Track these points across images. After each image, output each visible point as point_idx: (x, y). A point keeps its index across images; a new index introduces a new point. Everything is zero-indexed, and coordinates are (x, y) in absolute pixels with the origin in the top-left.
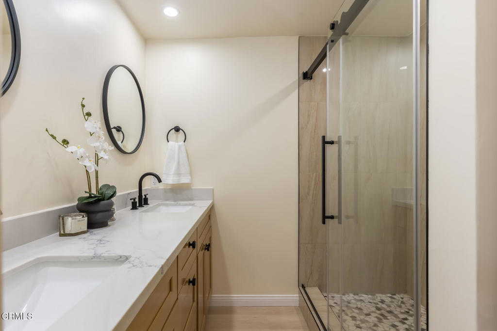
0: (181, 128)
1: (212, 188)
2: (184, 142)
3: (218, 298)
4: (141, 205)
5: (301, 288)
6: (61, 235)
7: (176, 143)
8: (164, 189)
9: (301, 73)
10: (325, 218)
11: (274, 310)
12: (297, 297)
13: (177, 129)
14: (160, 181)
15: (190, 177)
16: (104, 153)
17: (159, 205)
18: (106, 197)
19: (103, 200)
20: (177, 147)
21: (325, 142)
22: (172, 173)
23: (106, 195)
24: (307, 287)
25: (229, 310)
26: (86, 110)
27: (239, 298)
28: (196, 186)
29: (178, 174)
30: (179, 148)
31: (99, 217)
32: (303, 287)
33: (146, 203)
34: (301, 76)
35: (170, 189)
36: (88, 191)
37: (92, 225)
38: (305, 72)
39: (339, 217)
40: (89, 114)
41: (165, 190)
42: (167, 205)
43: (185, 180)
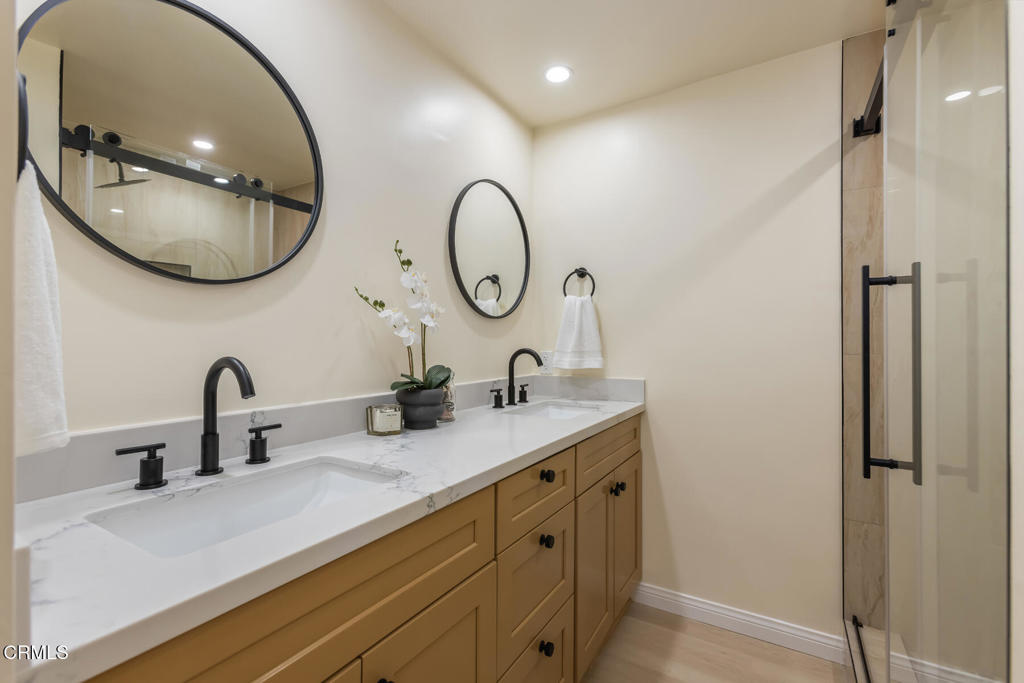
0: (588, 271)
1: (643, 379)
2: (592, 294)
3: (651, 591)
4: (511, 402)
5: (849, 624)
6: (369, 433)
7: (577, 299)
8: (561, 378)
9: (849, 122)
10: (869, 462)
11: (778, 652)
12: (839, 641)
13: (582, 273)
14: (540, 363)
15: (600, 359)
16: (430, 318)
17: (546, 405)
18: (434, 385)
19: (429, 388)
20: (578, 304)
21: (868, 281)
22: (569, 350)
23: (434, 381)
24: (869, 625)
25: (672, 622)
26: (404, 257)
27: (694, 602)
28: (613, 375)
29: (580, 352)
30: (582, 305)
31: (419, 412)
32: (857, 623)
33: (523, 398)
34: (849, 129)
35: (569, 378)
36: (409, 374)
37: (411, 423)
38: (858, 118)
39: (916, 467)
40: (409, 263)
41: (561, 380)
42: (559, 406)
43: (593, 363)
